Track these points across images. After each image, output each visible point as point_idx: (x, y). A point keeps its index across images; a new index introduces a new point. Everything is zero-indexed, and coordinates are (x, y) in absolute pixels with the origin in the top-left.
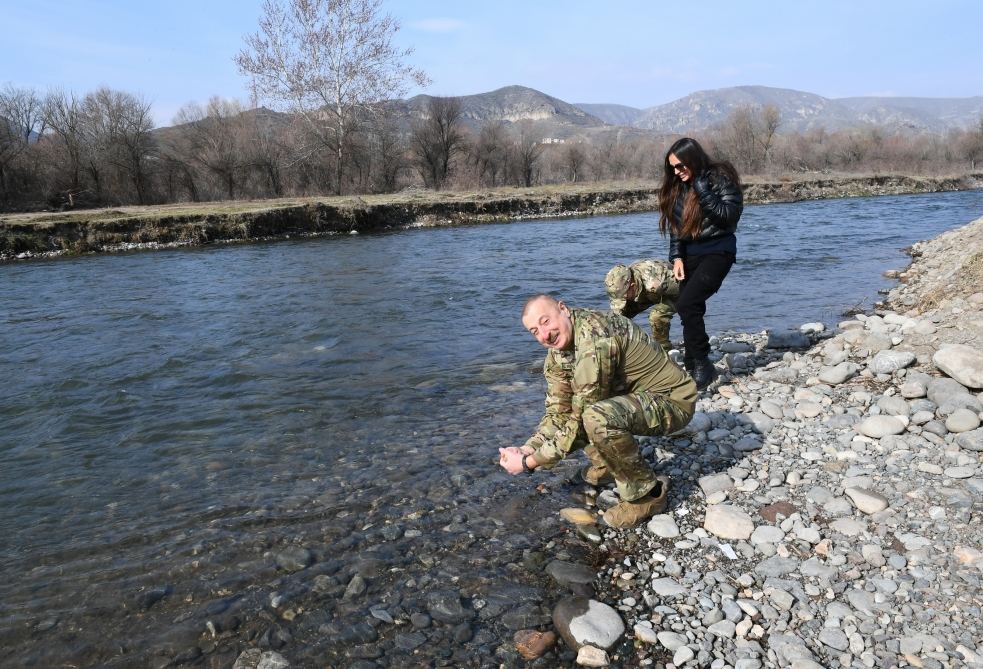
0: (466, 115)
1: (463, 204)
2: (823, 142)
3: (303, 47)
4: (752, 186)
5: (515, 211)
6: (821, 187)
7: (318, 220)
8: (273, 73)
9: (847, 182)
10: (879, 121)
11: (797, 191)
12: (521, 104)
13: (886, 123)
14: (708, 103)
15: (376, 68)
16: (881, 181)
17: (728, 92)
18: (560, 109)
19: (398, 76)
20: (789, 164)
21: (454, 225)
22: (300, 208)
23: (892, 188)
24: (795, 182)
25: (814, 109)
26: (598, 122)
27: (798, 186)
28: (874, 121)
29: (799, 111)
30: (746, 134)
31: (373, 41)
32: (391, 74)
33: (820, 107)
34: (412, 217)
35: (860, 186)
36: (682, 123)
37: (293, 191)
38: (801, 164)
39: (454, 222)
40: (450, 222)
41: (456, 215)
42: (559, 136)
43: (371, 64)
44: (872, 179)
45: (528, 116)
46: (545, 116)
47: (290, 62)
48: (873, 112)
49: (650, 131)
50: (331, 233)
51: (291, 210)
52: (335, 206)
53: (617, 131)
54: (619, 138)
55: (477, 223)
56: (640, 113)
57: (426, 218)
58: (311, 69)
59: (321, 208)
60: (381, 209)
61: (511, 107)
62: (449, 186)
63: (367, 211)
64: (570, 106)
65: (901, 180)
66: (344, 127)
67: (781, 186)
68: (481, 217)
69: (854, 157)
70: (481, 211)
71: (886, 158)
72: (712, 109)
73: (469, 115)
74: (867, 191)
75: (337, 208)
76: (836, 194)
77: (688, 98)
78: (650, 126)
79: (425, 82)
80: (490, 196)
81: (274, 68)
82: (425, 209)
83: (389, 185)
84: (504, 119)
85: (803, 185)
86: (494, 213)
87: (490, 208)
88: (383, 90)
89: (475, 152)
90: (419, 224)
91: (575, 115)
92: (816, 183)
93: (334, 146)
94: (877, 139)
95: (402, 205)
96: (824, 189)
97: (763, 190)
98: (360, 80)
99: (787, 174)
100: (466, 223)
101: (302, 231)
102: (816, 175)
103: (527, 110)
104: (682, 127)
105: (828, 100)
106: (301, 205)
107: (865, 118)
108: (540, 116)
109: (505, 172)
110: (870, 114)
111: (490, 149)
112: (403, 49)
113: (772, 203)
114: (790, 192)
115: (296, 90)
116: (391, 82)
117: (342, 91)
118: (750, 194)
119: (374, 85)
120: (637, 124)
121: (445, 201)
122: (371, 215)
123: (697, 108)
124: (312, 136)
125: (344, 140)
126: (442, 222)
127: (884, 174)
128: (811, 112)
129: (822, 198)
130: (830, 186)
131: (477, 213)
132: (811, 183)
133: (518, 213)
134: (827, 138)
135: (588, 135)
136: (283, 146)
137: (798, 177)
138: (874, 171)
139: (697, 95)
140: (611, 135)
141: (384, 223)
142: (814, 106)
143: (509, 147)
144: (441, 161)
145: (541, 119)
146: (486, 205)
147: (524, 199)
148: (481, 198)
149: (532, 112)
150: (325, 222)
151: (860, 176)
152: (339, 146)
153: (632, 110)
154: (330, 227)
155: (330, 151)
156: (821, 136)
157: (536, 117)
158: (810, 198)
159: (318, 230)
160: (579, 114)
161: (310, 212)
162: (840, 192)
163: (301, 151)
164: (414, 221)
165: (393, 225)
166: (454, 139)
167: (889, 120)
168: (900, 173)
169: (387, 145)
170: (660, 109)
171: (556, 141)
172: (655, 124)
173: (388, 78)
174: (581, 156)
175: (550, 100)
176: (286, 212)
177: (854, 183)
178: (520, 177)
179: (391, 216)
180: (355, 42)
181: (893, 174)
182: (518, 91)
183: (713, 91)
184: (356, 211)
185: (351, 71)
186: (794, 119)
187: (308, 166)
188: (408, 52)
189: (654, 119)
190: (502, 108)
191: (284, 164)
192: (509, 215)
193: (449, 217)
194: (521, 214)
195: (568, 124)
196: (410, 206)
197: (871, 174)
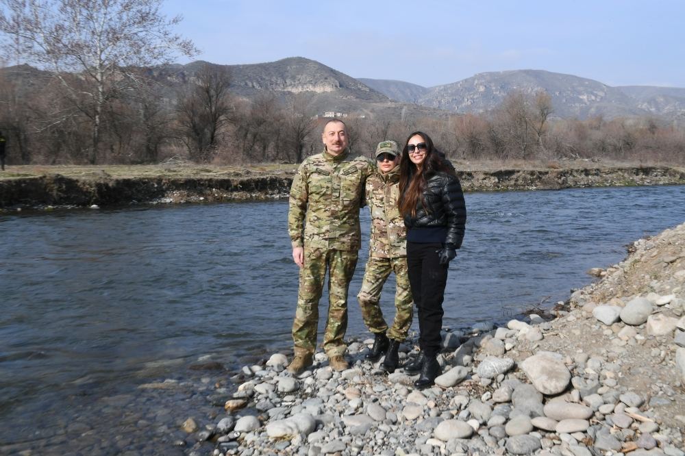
0: (246, 84)
1: (217, 181)
2: (602, 128)
3: (62, 10)
4: (518, 172)
5: (272, 189)
6: (587, 175)
7: (55, 193)
8: (29, 34)
9: (613, 171)
10: (658, 109)
11: (563, 178)
12: (304, 76)
13: (665, 111)
14: (493, 84)
15: (141, 35)
16: (647, 171)
17: (513, 74)
18: (343, 83)
19: (164, 44)
20: (560, 151)
21: (206, 203)
22: (34, 179)
23: (657, 178)
24: (561, 170)
25: (596, 96)
26: (383, 98)
27: (563, 174)
28: (653, 110)
29: (581, 97)
30: (521, 119)
31: (139, 8)
32: (157, 42)
33: (601, 94)
34: (161, 193)
35: (626, 175)
36: (467, 103)
37: (41, 158)
38: (572, 151)
39: (206, 199)
40: (202, 198)
41: (209, 192)
42: (343, 110)
43: (135, 30)
44: (638, 169)
45: (311, 88)
46: (328, 89)
47: (49, 24)
48: (653, 101)
49: (434, 109)
50: (69, 207)
51: (24, 181)
52: (75, 178)
53: (401, 108)
54: (403, 115)
55: (230, 201)
56: (425, 91)
57: (176, 193)
58: (70, 32)
59: (60, 180)
60: (127, 183)
61: (293, 78)
62: (208, 159)
63: (110, 185)
64: (354, 80)
65: (666, 171)
66: (103, 93)
67: (547, 173)
68: (236, 195)
69: (627, 145)
70: (236, 189)
71: (657, 148)
72: (496, 90)
73: (250, 85)
74: (633, 180)
75: (77, 181)
76: (602, 183)
77: (473, 79)
78: (435, 104)
79: (191, 52)
80: (248, 172)
81: (29, 29)
82: (176, 185)
83: (151, 154)
84: (286, 90)
85: (571, 172)
86: (251, 191)
87: (246, 186)
88: (147, 57)
89: (244, 124)
90: (168, 200)
91: (359, 89)
92: (582, 171)
93: (92, 112)
94: (653, 128)
95: (151, 180)
96: (590, 177)
97: (529, 177)
98: (123, 47)
99: (555, 161)
100: (219, 201)
101: (37, 204)
102: (586, 163)
103: (310, 82)
104: (467, 107)
105: (608, 87)
106: (38, 176)
107: (645, 106)
108: (324, 89)
109: (277, 146)
110: (649, 103)
111: (260, 122)
112: (170, 18)
113: (537, 190)
114: (556, 179)
115: (53, 53)
116: (156, 50)
117: (103, 57)
118: (517, 180)
119: (138, 52)
120: (422, 101)
121: (198, 177)
122: (114, 189)
123: (482, 89)
124: (67, 102)
125: (103, 106)
126: (194, 198)
127: (650, 164)
128: (593, 98)
129: (589, 186)
130: (597, 174)
131: (232, 191)
132: (577, 171)
133: (276, 191)
134: (605, 124)
135: (373, 111)
136: (36, 110)
137: (566, 164)
138: (641, 161)
139: (481, 76)
140: (396, 111)
141: (130, 198)
142: (595, 92)
143: (282, 121)
144: (208, 132)
145: (324, 92)
146: (242, 183)
147: (283, 177)
148: (237, 175)
149: (315, 85)
150: (62, 195)
151: (626, 165)
152: (96, 112)
153: (417, 87)
154: (68, 200)
155: (87, 118)
156: (599, 122)
157: (319, 90)
158: (576, 186)
159: (54, 203)
160: (363, 89)
161: (47, 184)
162: (606, 180)
163: (55, 116)
164: (163, 196)
165: (139, 201)
166: (223, 110)
167: (666, 109)
168: (664, 164)
169: (150, 112)
170: (446, 88)
171: (339, 115)
172: (440, 102)
173: (152, 46)
174: (356, 133)
175: (334, 73)
176: (19, 183)
177: (620, 173)
178: (292, 152)
179: (139, 191)
180: (120, 8)
181: (659, 164)
182: (301, 62)
183: (498, 73)
184: (99, 185)
185: (114, 36)
186: (577, 105)
187: (62, 132)
188: (175, 21)
189: (439, 98)
190: (284, 78)
191: (34, 129)
192: (267, 193)
193: (201, 194)
194: (279, 193)
195: (352, 98)
196: (159, 180)
197: (636, 164)
